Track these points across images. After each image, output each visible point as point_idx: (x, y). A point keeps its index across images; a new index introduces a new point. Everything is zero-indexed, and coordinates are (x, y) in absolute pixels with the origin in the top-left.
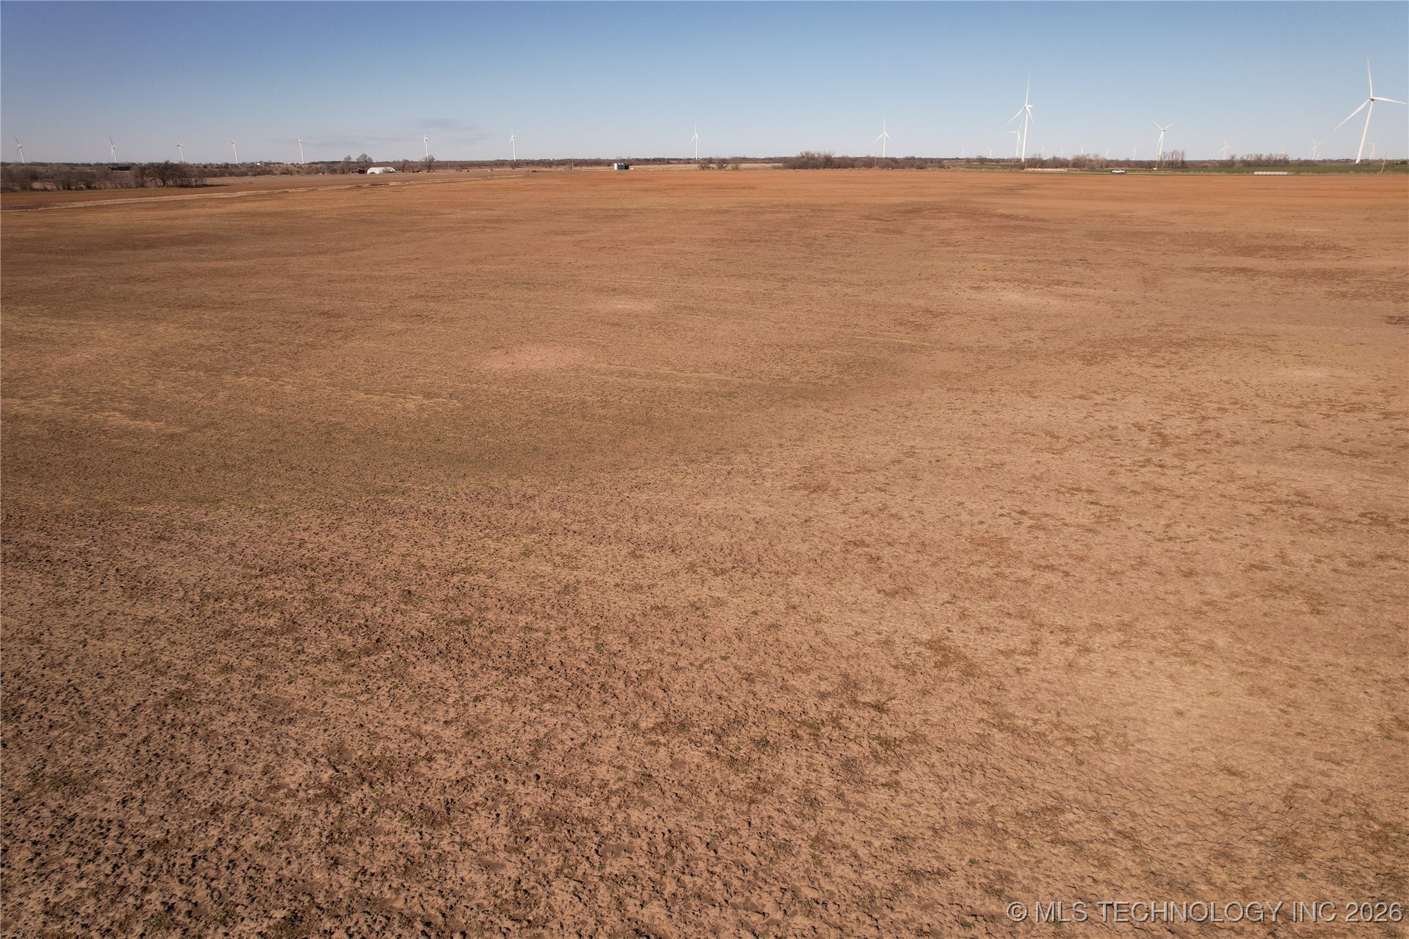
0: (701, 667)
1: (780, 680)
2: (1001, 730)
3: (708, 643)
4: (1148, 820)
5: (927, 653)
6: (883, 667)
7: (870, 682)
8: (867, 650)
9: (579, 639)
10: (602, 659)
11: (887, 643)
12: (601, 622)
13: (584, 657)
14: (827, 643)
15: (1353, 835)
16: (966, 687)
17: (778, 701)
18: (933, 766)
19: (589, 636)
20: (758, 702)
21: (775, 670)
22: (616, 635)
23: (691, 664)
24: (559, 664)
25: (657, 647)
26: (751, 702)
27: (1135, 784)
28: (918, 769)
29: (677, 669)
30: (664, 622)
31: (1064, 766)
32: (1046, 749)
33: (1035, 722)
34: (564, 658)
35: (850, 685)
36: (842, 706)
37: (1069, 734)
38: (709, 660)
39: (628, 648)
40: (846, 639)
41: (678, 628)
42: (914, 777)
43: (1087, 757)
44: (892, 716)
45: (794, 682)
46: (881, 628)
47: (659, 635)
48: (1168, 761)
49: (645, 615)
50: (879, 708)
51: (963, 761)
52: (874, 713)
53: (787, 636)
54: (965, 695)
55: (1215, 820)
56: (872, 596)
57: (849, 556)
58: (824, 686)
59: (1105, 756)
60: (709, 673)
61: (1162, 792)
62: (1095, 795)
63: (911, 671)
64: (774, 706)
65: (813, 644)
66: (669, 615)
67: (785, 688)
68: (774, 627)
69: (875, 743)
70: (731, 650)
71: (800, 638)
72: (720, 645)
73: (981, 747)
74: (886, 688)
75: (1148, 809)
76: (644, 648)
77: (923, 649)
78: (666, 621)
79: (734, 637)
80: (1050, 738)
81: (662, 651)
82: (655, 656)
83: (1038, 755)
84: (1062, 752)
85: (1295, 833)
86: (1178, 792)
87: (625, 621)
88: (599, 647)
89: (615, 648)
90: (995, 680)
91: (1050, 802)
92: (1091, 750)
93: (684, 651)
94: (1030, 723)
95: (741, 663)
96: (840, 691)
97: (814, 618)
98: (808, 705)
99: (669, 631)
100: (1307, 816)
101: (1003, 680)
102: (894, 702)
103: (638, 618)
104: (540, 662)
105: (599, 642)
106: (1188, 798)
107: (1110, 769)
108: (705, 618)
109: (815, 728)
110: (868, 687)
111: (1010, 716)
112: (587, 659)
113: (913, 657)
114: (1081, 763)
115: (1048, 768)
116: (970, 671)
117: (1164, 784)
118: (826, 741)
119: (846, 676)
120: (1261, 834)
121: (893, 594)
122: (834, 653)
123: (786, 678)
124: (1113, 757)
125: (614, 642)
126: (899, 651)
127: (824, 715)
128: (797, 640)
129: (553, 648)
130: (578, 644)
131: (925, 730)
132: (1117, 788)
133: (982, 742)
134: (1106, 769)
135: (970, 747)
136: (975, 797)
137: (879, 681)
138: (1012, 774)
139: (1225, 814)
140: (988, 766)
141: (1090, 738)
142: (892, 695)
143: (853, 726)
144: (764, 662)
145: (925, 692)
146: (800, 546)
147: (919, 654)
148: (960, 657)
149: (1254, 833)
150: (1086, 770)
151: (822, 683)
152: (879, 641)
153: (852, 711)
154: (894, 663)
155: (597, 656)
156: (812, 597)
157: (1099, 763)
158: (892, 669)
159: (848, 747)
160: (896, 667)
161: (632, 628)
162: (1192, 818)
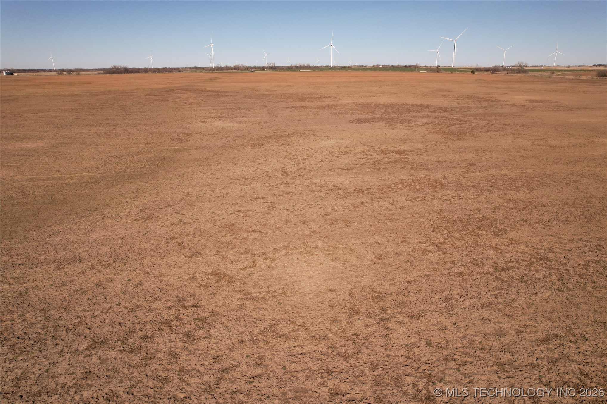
0: (107, 312)
1: (148, 307)
2: (248, 300)
3: (108, 300)
4: (308, 317)
5: (211, 277)
6: (194, 289)
7: (189, 296)
8: (185, 283)
9: (34, 318)
10: (50, 324)
11: (194, 278)
12: (45, 306)
13: (39, 326)
14: (166, 285)
15: (371, 300)
16: (230, 287)
17: (149, 317)
18: (223, 323)
19: (40, 315)
20: (139, 320)
21: (144, 303)
22: (56, 310)
23: (102, 312)
24: (23, 334)
25: (81, 309)
26: (136, 321)
27: (301, 305)
28: (217, 327)
29: (94, 316)
30: (83, 296)
31: (274, 307)
32: (266, 302)
33: (260, 293)
34: (26, 330)
35: (181, 300)
36: (179, 310)
37: (274, 294)
38: (111, 308)
39: (65, 314)
40: (175, 281)
41: (91, 297)
42: (216, 330)
43: (282, 301)
44: (202, 308)
45: (155, 306)
46: (189, 272)
47: (81, 303)
48: (311, 293)
49: (71, 296)
50: (196, 306)
51: (235, 317)
52: (194, 309)
53: (147, 286)
54: (230, 290)
55: (330, 309)
56: (183, 259)
57: (169, 245)
58: (169, 304)
59: (288, 299)
60: (112, 314)
61: (311, 305)
62: (288, 314)
63: (206, 287)
64: (147, 320)
65: (160, 287)
66: (85, 292)
67: (151, 310)
68: (140, 284)
69: (197, 322)
70: (121, 300)
71: (153, 286)
72: (115, 300)
73: (241, 310)
74: (197, 297)
75: (307, 313)
76: (74, 312)
77: (209, 276)
78: (84, 295)
79: (121, 294)
80: (267, 298)
81: (84, 310)
82: (81, 314)
83: (264, 306)
84: (272, 302)
85: (355, 305)
86: (316, 303)
87: (60, 302)
88: (47, 319)
89: (57, 316)
90: (241, 281)
91: (272, 322)
92: (283, 298)
93: (97, 307)
94: (258, 294)
95: (127, 305)
96: (176, 304)
97: (158, 275)
98: (163, 314)
99: (86, 300)
100: (357, 298)
101: (244, 280)
102: (201, 302)
103: (67, 298)
104: (10, 337)
105: (47, 316)
106: (320, 305)
107: (291, 303)
108: (104, 289)
109: (168, 323)
110: (189, 299)
111: (250, 294)
112: (41, 327)
113: (206, 281)
114: (280, 304)
115: (269, 310)
116: (231, 280)
117: (311, 302)
118: (175, 327)
119: (178, 297)
120: (345, 309)
121: (192, 256)
122: (171, 288)
123: (150, 305)
124: (292, 298)
125: (55, 313)
126: (199, 280)
127: (172, 317)
128: (152, 287)
129: (19, 327)
130: (33, 320)
131: (217, 309)
132: (295, 309)
133: (241, 307)
134: (290, 303)
135: (237, 310)
136: (243, 330)
137: (193, 295)
138: (255, 316)
139: (332, 307)
140: (246, 316)
141: (282, 293)
142: (200, 299)
143: (186, 317)
144: (138, 301)
145: (214, 294)
146: (145, 245)
147: (208, 279)
148: (225, 275)
149: (343, 309)
150: (283, 306)
151: (168, 303)
152: (190, 278)
153: (184, 311)
154: (198, 285)
155: (46, 323)
156: (155, 266)
157: (287, 302)
158: (198, 288)
159: (186, 327)
160: (199, 287)
161: (65, 304)
162: (323, 312)
